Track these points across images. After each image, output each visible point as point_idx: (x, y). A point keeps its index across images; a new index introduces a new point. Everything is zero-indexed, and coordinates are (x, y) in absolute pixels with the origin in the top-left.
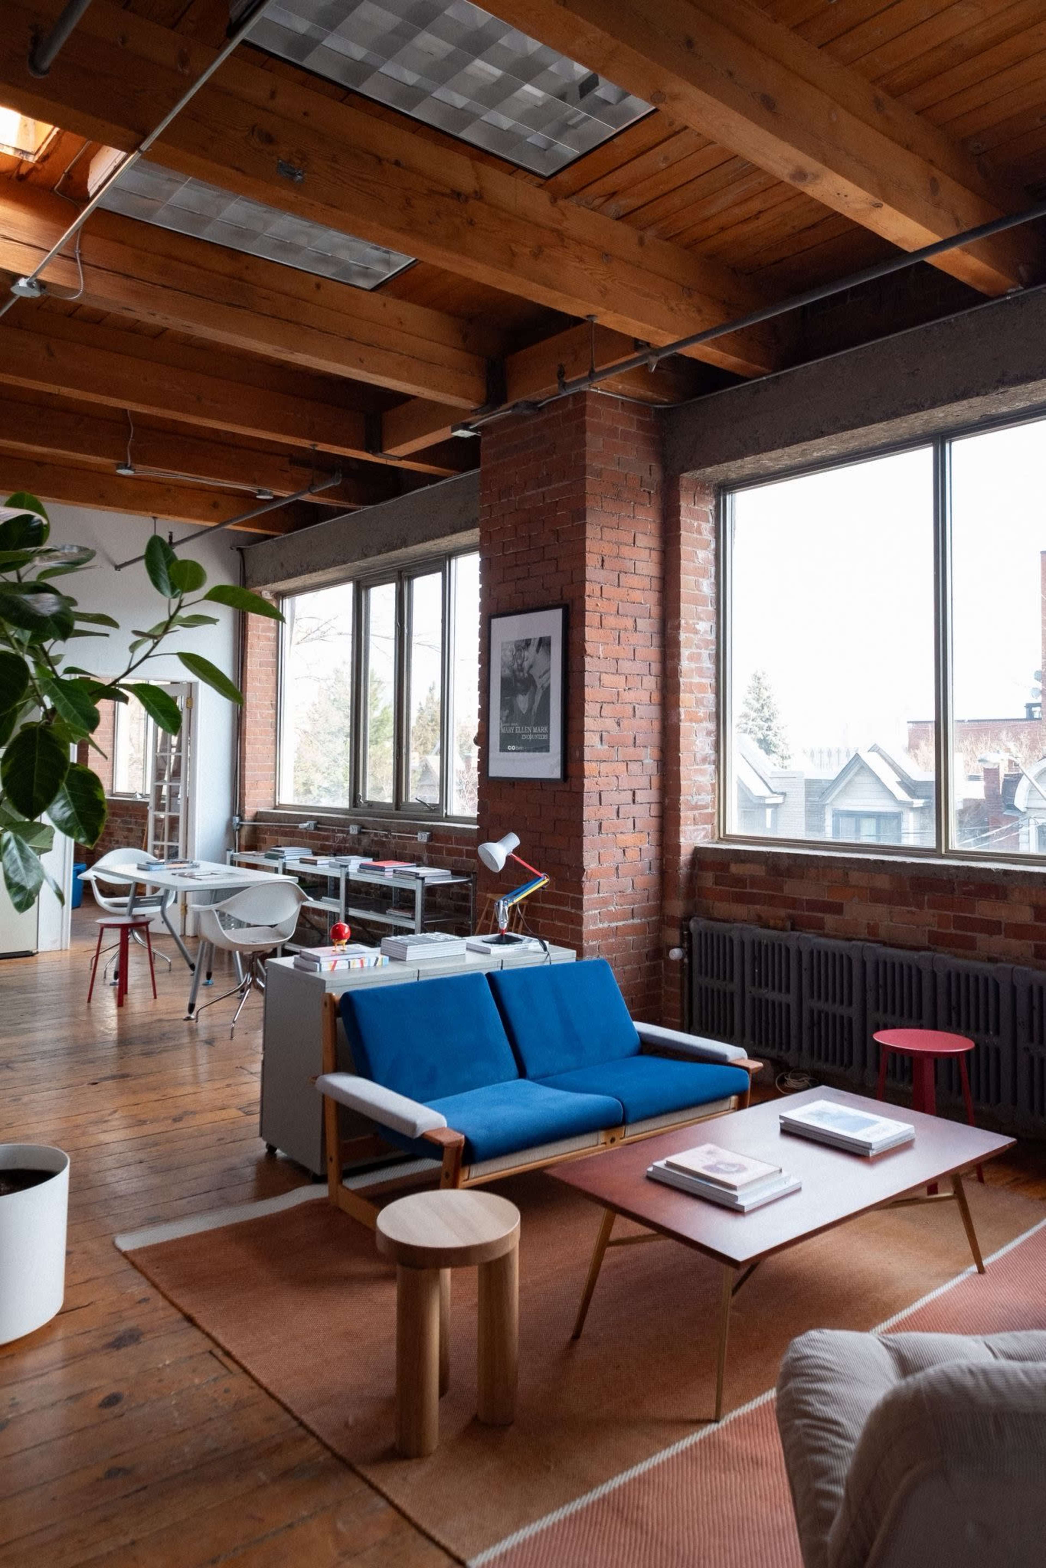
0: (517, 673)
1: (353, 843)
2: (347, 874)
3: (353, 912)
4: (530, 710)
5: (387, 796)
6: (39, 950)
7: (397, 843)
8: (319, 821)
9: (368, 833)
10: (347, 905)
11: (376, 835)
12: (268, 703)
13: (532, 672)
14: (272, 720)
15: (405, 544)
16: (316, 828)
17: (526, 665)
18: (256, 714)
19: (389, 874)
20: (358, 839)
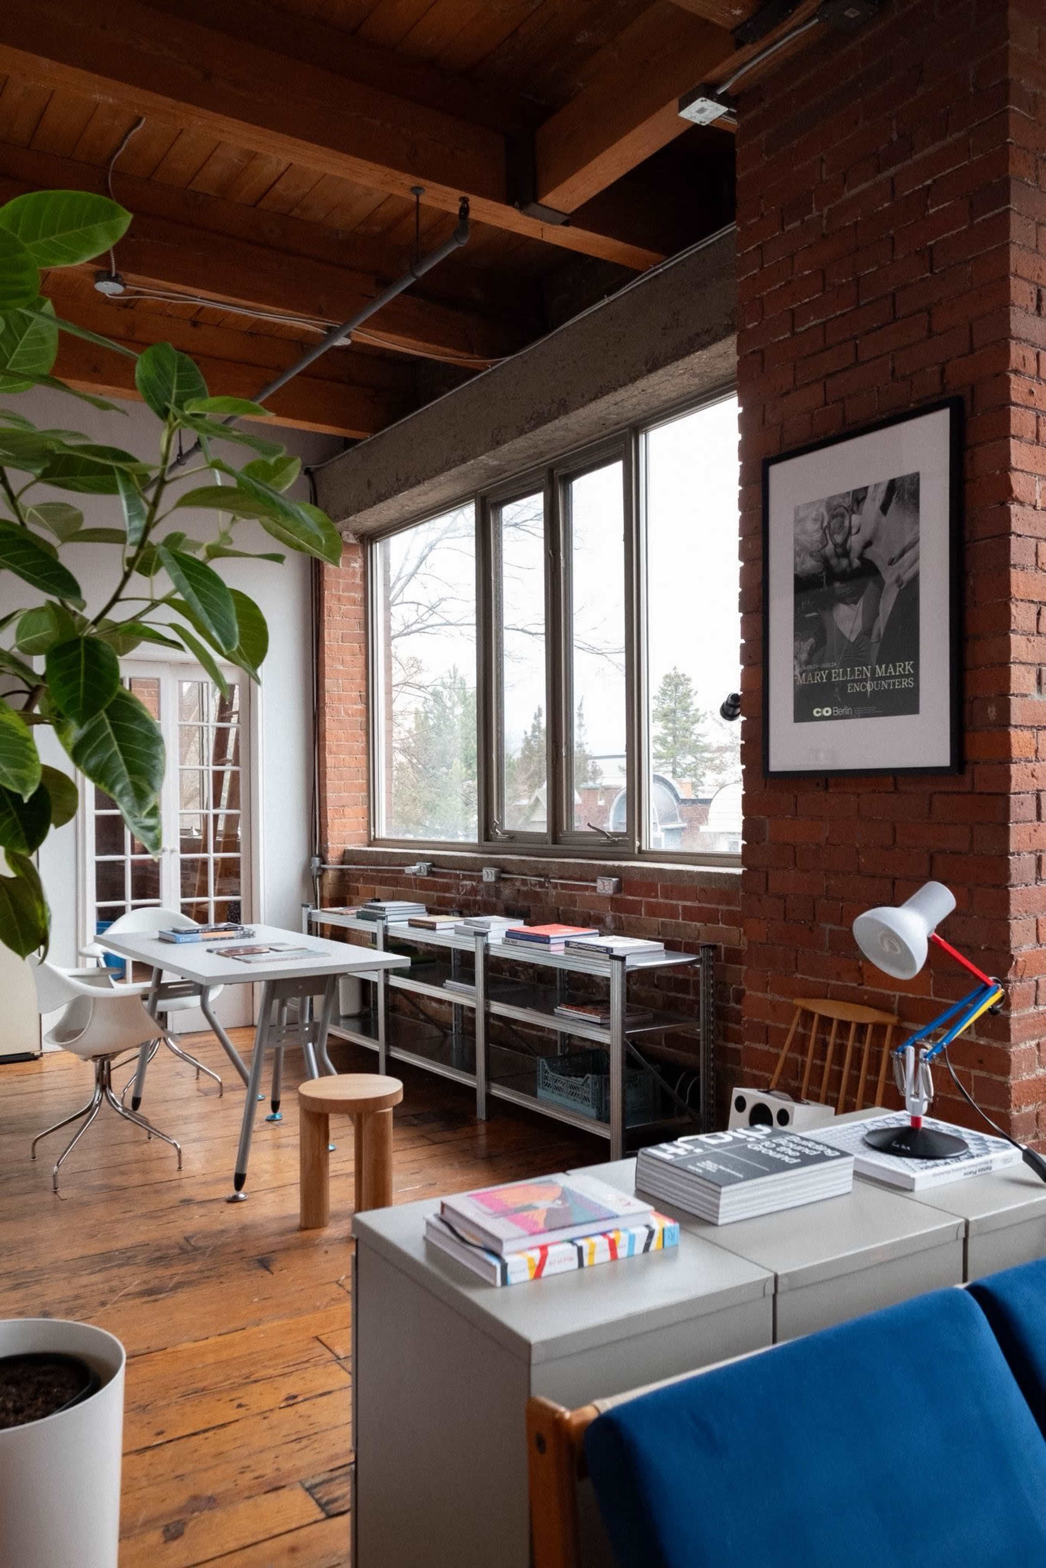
0: (834, 562)
1: (488, 894)
2: (487, 946)
3: (498, 1008)
4: (867, 632)
5: (539, 823)
6: (44, 1050)
7: (558, 895)
8: (435, 862)
9: (511, 879)
10: (489, 996)
11: (524, 882)
12: (355, 694)
13: (869, 554)
14: (361, 719)
15: (564, 408)
16: (430, 873)
17: (856, 542)
18: (338, 711)
19: (557, 949)
20: (495, 889)
